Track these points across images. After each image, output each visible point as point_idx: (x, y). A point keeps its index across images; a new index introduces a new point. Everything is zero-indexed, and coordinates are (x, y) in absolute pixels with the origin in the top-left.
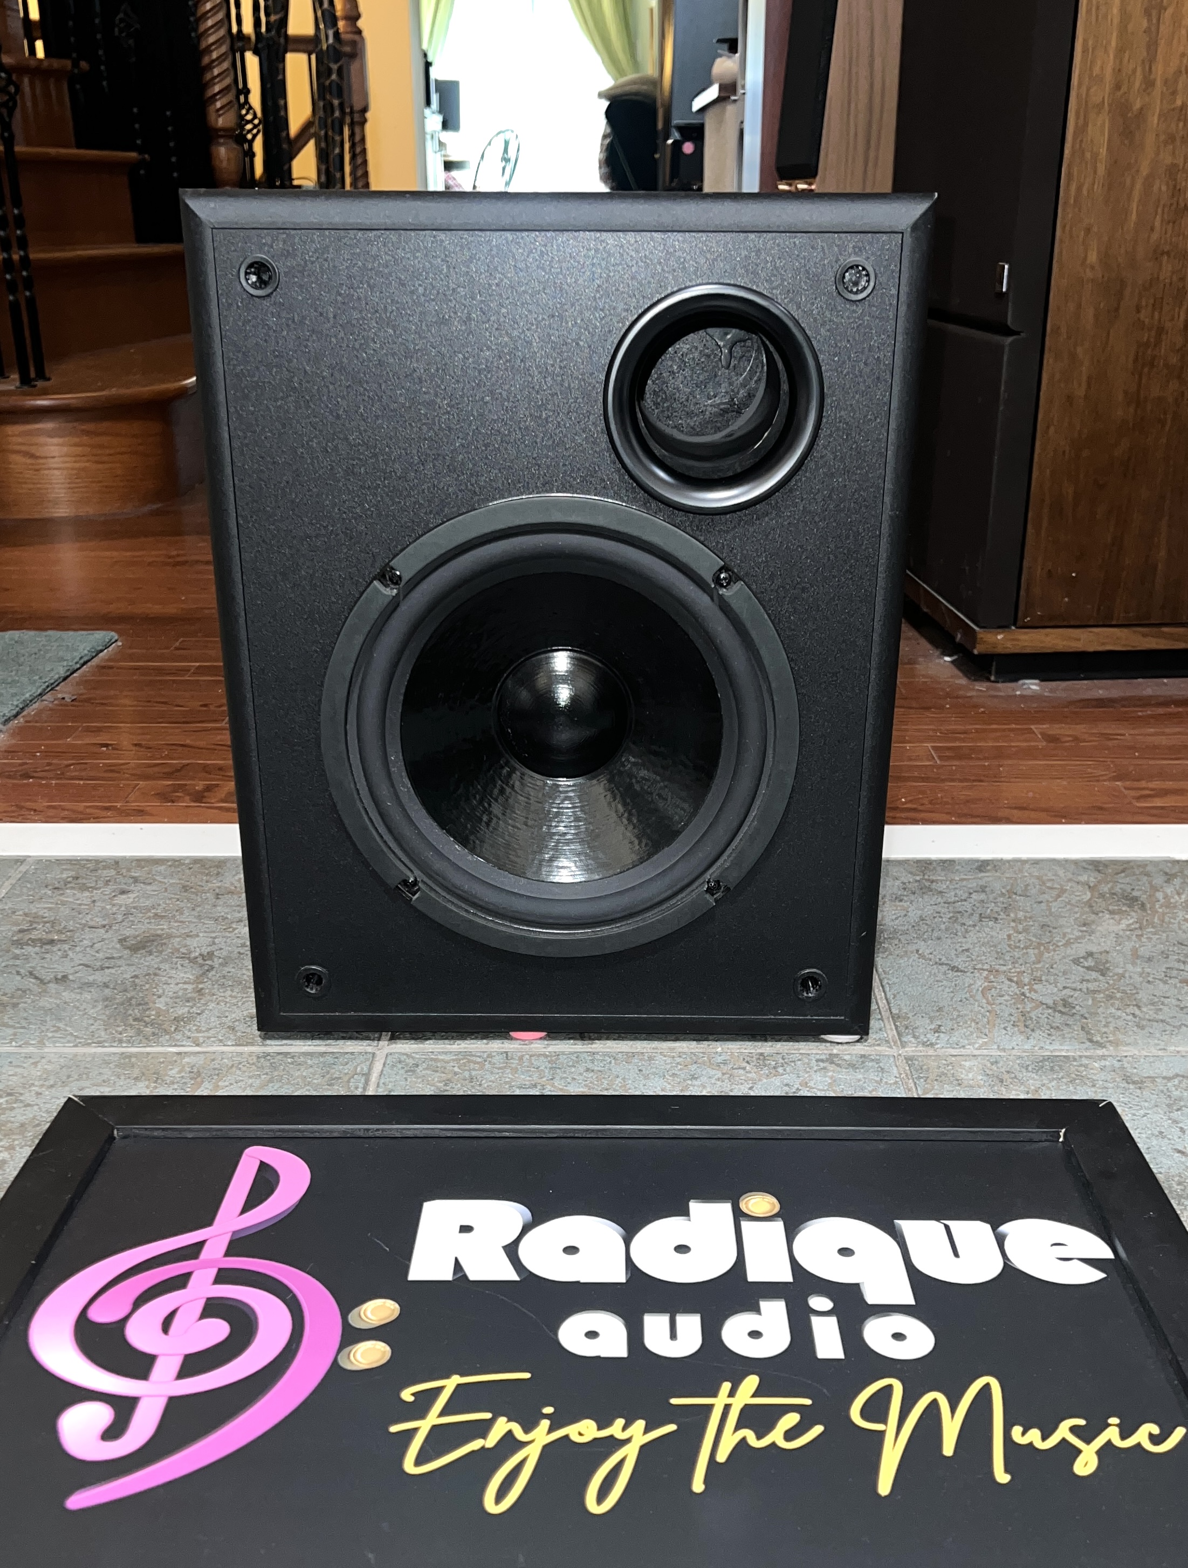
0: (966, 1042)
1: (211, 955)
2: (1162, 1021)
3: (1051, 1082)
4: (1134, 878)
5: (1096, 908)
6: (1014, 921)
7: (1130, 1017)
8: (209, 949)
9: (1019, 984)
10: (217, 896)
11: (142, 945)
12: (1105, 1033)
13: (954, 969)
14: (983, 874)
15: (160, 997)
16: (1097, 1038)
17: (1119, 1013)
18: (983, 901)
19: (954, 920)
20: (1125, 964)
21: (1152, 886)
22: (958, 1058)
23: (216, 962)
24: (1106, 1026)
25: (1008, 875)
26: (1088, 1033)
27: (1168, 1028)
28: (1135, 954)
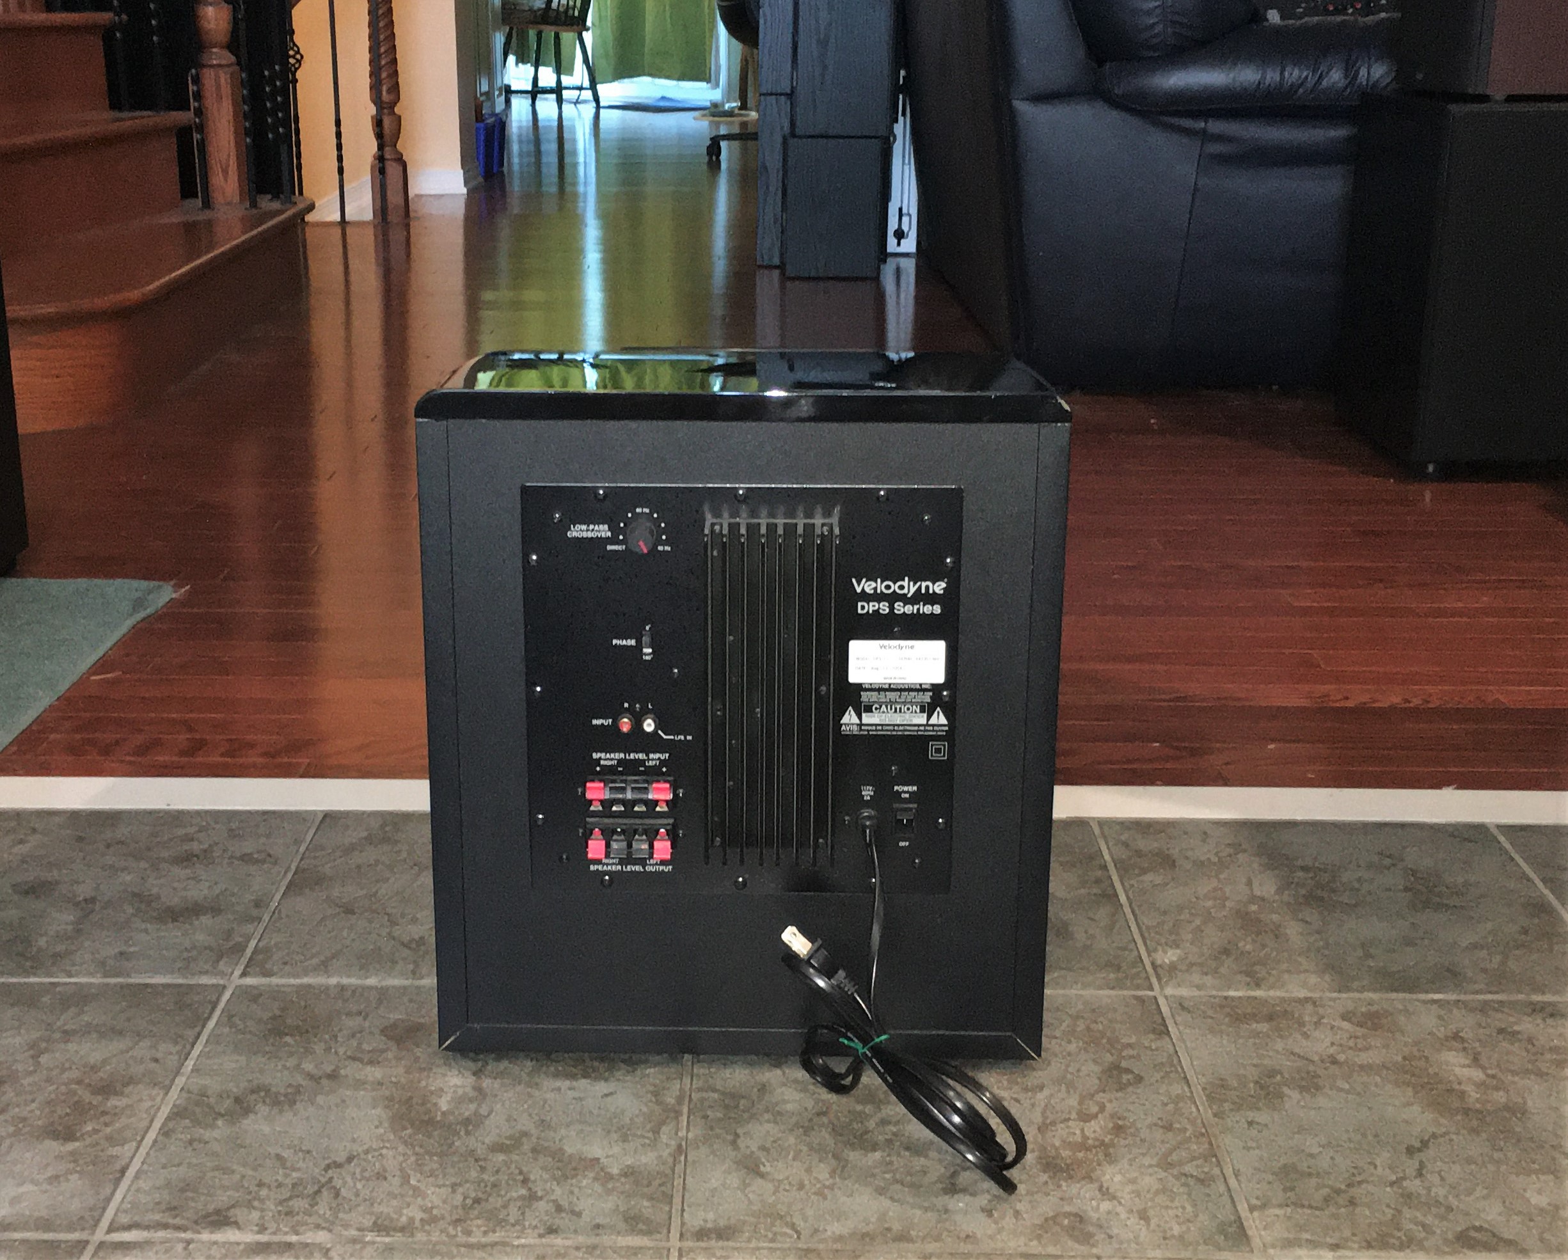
1: (92, 900)
8: (93, 894)
10: (108, 846)
11: (33, 890)
15: (41, 935)
23: (97, 907)
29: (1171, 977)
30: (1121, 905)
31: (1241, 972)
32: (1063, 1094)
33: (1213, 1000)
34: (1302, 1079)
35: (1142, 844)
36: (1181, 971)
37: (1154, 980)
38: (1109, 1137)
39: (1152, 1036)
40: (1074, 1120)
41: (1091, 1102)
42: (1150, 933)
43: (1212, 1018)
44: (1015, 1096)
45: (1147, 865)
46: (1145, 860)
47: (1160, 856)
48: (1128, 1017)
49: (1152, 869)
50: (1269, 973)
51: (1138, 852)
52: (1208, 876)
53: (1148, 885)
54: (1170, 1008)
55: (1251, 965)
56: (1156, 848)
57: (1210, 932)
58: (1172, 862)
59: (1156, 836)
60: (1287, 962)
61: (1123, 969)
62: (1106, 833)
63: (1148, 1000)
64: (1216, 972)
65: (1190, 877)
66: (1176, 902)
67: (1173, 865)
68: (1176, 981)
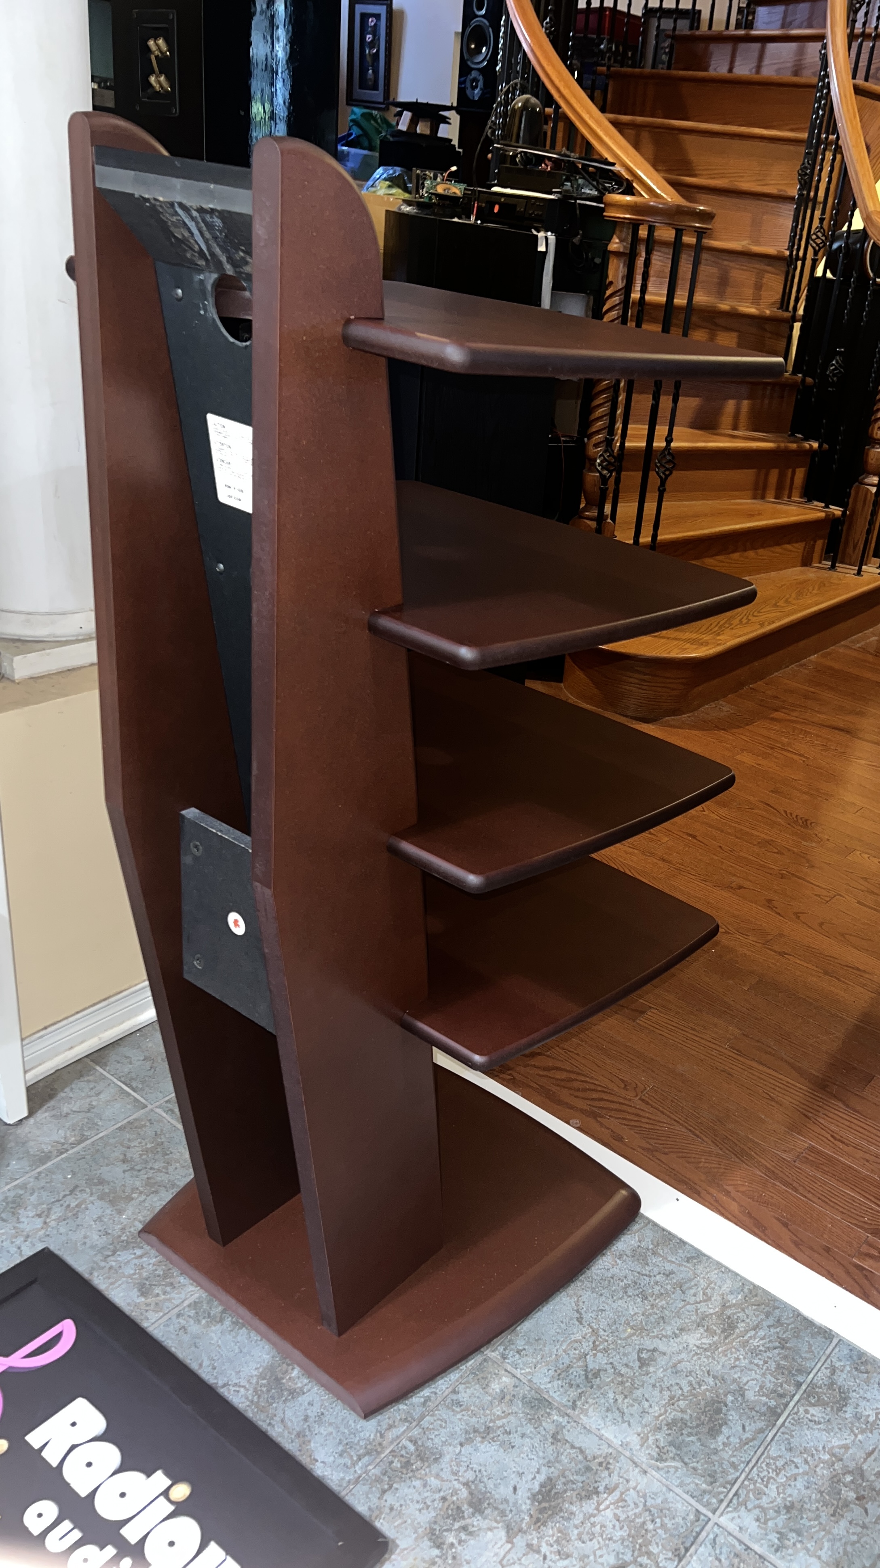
0: (521, 1366)
2: (623, 1413)
3: (523, 1412)
4: (757, 1313)
5: (705, 1323)
6: (652, 1305)
7: (612, 1401)
9: (595, 1347)
12: (587, 1402)
13: (580, 1320)
14: (685, 1264)
16: (579, 1403)
17: (611, 1395)
18: (658, 1282)
19: (627, 1286)
20: (662, 1367)
21: (757, 1326)
22: (507, 1373)
24: (594, 1399)
25: (696, 1271)
26: (580, 1397)
27: (620, 1419)
28: (675, 1366)
29: (735, 1509)
30: (774, 1425)
31: (778, 1533)
33: (737, 1544)
35: (842, 1379)
36: (746, 1508)
37: (725, 1504)
39: (670, 1555)
42: (763, 1462)
43: (720, 1561)
44: (548, 1554)
45: (826, 1399)
46: (829, 1394)
47: (843, 1395)
48: (676, 1529)
49: (824, 1404)
50: (794, 1544)
51: (833, 1384)
52: (852, 1431)
53: (807, 1418)
54: (707, 1536)
55: (791, 1530)
56: (848, 1385)
57: (800, 1484)
58: (844, 1406)
59: (860, 1375)
60: (816, 1542)
61: (718, 1484)
62: (833, 1354)
63: (703, 1520)
64: (765, 1523)
65: (840, 1426)
66: (808, 1443)
67: (842, 1408)
68: (735, 1514)
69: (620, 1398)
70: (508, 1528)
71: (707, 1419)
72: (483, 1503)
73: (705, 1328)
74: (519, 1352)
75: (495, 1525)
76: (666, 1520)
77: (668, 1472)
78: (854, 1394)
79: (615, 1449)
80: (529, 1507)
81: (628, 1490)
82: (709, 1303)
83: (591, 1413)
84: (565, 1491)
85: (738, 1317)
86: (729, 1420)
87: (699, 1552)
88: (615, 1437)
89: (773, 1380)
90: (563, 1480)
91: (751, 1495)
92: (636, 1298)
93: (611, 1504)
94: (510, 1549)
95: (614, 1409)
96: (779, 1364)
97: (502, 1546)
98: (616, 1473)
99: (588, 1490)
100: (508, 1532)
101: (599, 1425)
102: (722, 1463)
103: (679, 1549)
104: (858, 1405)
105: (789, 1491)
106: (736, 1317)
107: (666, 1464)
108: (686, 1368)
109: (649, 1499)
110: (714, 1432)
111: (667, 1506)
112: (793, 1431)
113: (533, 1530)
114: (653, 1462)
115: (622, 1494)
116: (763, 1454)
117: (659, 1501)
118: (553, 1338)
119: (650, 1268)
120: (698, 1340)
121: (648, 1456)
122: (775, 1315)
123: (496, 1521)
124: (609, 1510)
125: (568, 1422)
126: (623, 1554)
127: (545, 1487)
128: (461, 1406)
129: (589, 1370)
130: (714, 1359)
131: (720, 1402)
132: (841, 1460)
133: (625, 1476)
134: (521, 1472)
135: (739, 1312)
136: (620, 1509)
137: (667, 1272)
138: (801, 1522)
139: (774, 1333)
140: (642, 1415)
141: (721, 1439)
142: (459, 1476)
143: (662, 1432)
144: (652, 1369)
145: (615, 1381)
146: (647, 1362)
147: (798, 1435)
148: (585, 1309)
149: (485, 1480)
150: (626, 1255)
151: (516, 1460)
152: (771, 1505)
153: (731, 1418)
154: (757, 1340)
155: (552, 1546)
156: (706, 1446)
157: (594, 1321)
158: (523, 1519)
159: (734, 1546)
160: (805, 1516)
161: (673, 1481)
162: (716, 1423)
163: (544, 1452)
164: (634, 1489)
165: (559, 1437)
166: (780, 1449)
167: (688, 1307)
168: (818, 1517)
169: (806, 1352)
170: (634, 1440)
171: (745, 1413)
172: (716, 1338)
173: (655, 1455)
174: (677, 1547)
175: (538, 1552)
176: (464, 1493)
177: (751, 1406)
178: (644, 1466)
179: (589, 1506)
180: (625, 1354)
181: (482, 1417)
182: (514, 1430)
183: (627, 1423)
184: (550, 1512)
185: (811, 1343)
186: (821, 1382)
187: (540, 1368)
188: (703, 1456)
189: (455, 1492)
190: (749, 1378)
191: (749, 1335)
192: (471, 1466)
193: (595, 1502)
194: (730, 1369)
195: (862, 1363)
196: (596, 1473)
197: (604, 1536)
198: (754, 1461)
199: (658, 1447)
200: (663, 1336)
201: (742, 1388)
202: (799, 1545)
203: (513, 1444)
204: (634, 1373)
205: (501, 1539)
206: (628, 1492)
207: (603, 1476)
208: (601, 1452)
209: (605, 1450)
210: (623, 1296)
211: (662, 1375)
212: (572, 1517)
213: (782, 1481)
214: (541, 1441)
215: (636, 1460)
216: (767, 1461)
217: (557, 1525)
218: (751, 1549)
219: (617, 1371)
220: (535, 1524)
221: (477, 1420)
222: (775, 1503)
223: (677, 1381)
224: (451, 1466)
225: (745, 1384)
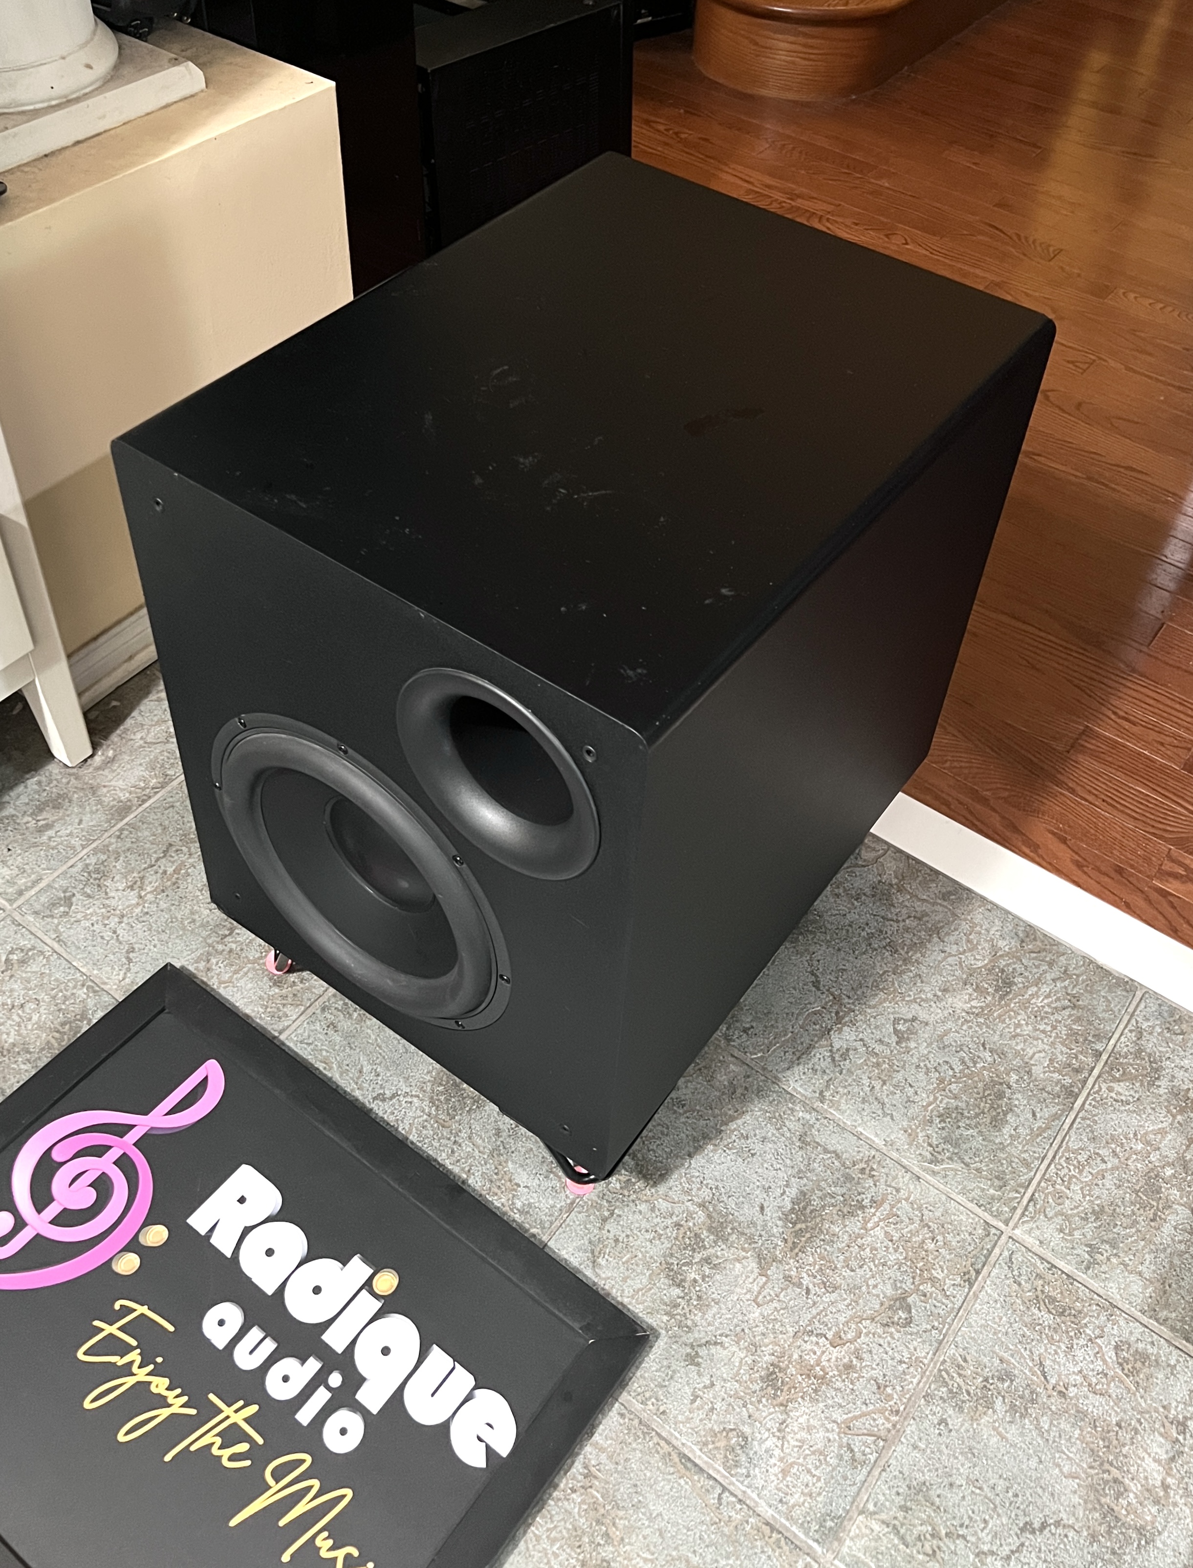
0: (751, 1049)
2: (883, 1104)
4: (1039, 962)
5: (973, 980)
6: (905, 960)
7: (868, 1089)
9: (839, 1020)
12: (837, 1092)
13: (816, 984)
14: (942, 902)
16: (827, 1094)
17: (866, 1081)
18: (909, 928)
19: (871, 936)
20: (925, 1041)
21: (1039, 978)
22: (733, 1059)
24: (845, 1087)
25: (955, 910)
26: (828, 1086)
27: (880, 1112)
28: (941, 1037)
29: (1032, 1218)
30: (1071, 1109)
31: (1086, 1245)
32: (841, 1306)
33: (1039, 1263)
34: (1021, 1397)
35: (1150, 1044)
36: (1046, 1216)
37: (1019, 1211)
38: (836, 1373)
39: (958, 1280)
40: (827, 1338)
41: (853, 1326)
42: (1060, 1159)
43: (1020, 1284)
44: (811, 1286)
45: (1133, 1071)
46: (1137, 1064)
47: (1154, 1065)
48: (963, 1247)
49: (1132, 1079)
50: (1108, 1259)
51: (1140, 1051)
52: (1169, 1111)
53: (1111, 1097)
54: (1001, 1255)
55: (1103, 1241)
56: (1160, 1052)
57: (1108, 1183)
58: (1156, 1079)
59: (1173, 1037)
60: (1134, 1255)
61: (1008, 1188)
62: (1137, 1012)
63: (994, 1234)
64: (1071, 1234)
65: (1154, 1106)
66: (1115, 1130)
67: (1154, 1082)
68: (1031, 1225)
69: (877, 1084)
70: (760, 1257)
71: (988, 1105)
72: (726, 1228)
73: (974, 987)
74: (745, 1031)
75: (744, 1254)
76: (949, 1237)
77: (946, 1176)
78: (1168, 1062)
79: (877, 1150)
80: (781, 1230)
81: (899, 1201)
82: (975, 953)
83: (843, 1107)
84: (823, 1207)
85: (1014, 969)
86: (1016, 1106)
87: (992, 1274)
88: (877, 1135)
89: (1064, 1049)
90: (819, 1193)
91: (1051, 1201)
92: (884, 951)
93: (880, 1220)
94: (765, 1283)
95: (871, 1099)
96: (1071, 1029)
97: (755, 1280)
98: (882, 1180)
99: (851, 1205)
100: (760, 1263)
101: (855, 1121)
102: (1012, 1162)
103: (969, 1272)
104: (1173, 1076)
105: (1096, 1192)
106: (1011, 970)
107: (942, 1167)
108: (956, 1041)
109: (926, 1212)
110: (997, 1123)
111: (949, 1221)
112: (1095, 1115)
113: (790, 1258)
114: (926, 1164)
115: (892, 1207)
116: (1060, 1147)
117: (938, 1214)
118: (786, 1010)
119: (898, 910)
120: (966, 1003)
121: (920, 1158)
122: (1060, 964)
123: (743, 1249)
124: (879, 1228)
125: (817, 1119)
126: (901, 1282)
127: (798, 1204)
128: (683, 1106)
129: (835, 1050)
130: (988, 1027)
131: (1001, 1084)
132: (1159, 1149)
133: (893, 1184)
134: (767, 1186)
135: (1014, 963)
136: (892, 1226)
137: (918, 915)
138: (1115, 1230)
139: (1061, 988)
140: (907, 1105)
141: (1007, 1130)
142: (692, 1196)
143: (934, 1126)
144: (913, 1045)
145: (869, 1063)
146: (906, 1036)
147: (1102, 1120)
148: (821, 970)
149: (725, 1199)
150: (864, 894)
151: (760, 1170)
152: (1075, 1211)
153: (1017, 1102)
154: (1040, 999)
155: (815, 1277)
156: (990, 1141)
157: (834, 985)
158: (777, 1245)
159: (1035, 1266)
160: (1119, 1223)
161: (953, 1188)
162: (999, 1110)
163: (791, 1160)
164: (907, 1200)
165: (808, 1140)
166: (1081, 1140)
167: (949, 959)
168: (1136, 1222)
169: (1104, 1011)
170: (900, 1138)
171: (1034, 1095)
172: (989, 998)
173: (929, 1156)
174: (966, 1270)
175: (800, 1285)
176: (701, 1216)
177: (1041, 1087)
178: (916, 1170)
179: (854, 1225)
180: (876, 1027)
181: (712, 1119)
182: (752, 1133)
183: (889, 1117)
184: (808, 1235)
185: (1109, 998)
186: (1125, 1049)
187: (775, 1050)
188: (986, 1154)
189: (690, 1215)
190: (1034, 1049)
191: (1030, 993)
192: (705, 1182)
193: (860, 1219)
194: (1010, 1039)
195: (1175, 1021)
196: (859, 1183)
197: (877, 1262)
198: (1050, 1155)
199: (930, 1145)
200: (923, 1000)
201: (1027, 1063)
202: (1114, 1260)
203: (752, 1152)
204: (892, 1051)
205: (752, 1272)
206: (899, 1205)
207: (867, 1185)
208: (862, 1155)
209: (866, 1152)
210: (866, 950)
211: (926, 1052)
212: (836, 1239)
213: (1087, 1179)
214: (786, 1146)
215: (905, 1162)
216: (1067, 1154)
217: (818, 1250)
218: (1056, 1267)
219: (870, 1049)
220: (791, 1250)
221: (705, 1122)
222: (1081, 1208)
223: (947, 1059)
224: (681, 1184)
225: (1031, 1058)
